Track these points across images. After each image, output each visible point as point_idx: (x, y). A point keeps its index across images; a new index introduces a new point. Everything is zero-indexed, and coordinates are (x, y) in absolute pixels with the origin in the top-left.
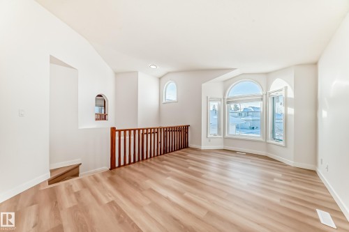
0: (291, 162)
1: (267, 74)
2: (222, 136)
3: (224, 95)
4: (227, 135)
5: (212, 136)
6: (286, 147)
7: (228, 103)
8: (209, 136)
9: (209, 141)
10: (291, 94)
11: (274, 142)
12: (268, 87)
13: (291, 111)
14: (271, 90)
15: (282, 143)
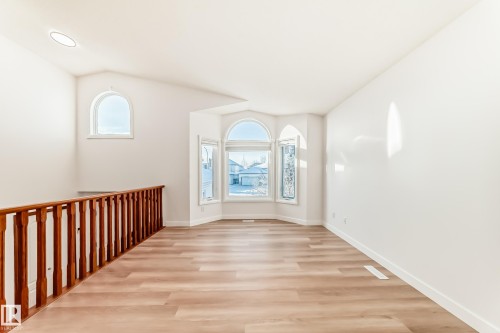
0: (303, 221)
1: (276, 117)
2: (220, 201)
3: (223, 136)
4: (227, 199)
5: (206, 202)
6: (298, 205)
7: (227, 149)
8: (201, 203)
9: (202, 210)
10: (304, 145)
11: (284, 201)
12: (277, 134)
13: (303, 164)
14: (281, 139)
15: (294, 201)
